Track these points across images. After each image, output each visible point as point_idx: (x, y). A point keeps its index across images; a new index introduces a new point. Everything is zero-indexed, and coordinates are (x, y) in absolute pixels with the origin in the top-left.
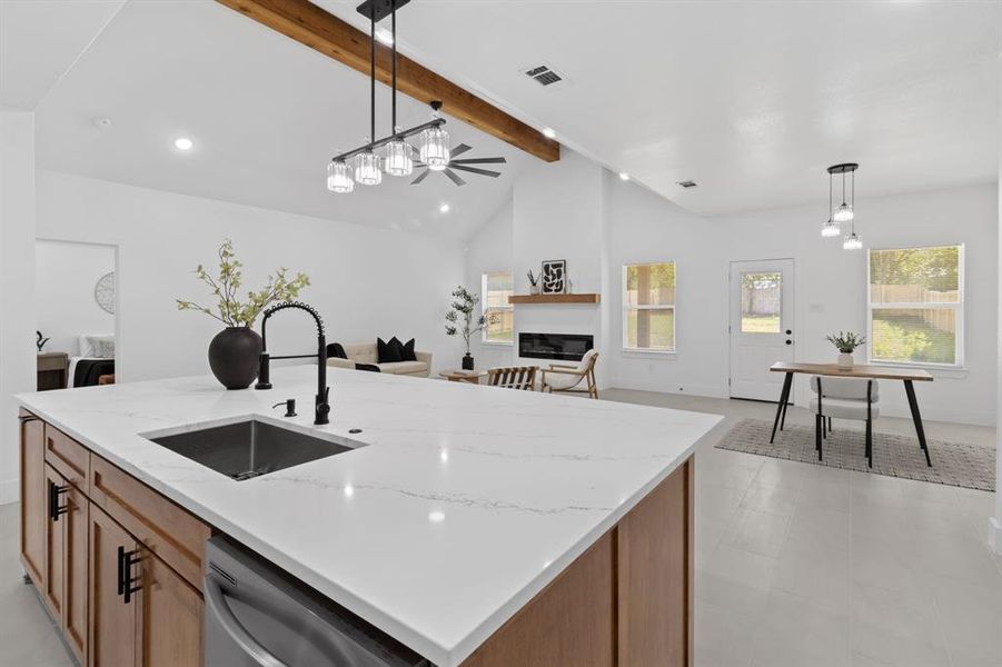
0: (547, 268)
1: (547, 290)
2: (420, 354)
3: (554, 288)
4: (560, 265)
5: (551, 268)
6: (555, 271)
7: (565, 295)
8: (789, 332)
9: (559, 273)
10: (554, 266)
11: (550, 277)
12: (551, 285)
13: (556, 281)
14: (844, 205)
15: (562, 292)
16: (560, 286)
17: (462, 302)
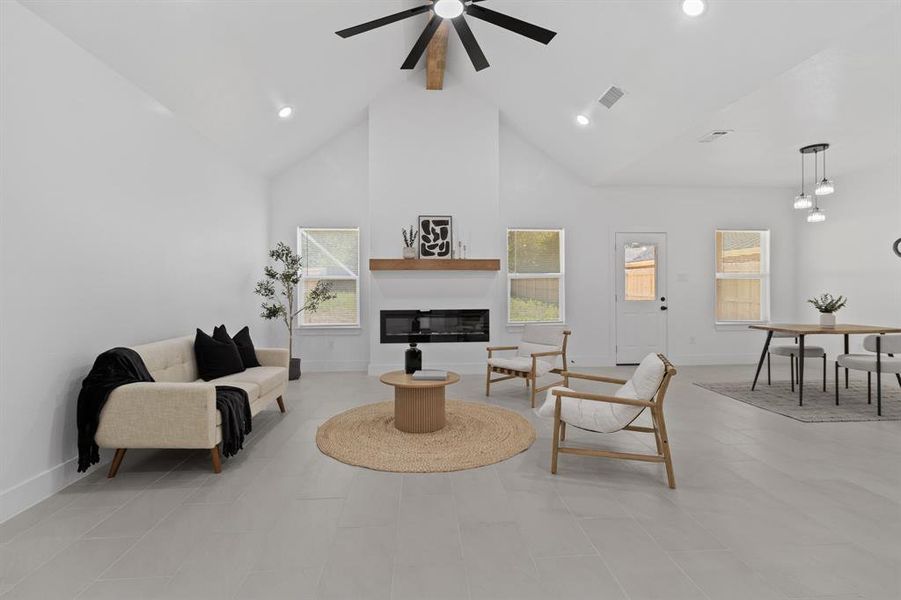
0: (425, 225)
1: (426, 253)
2: (266, 353)
3: (437, 250)
4: (446, 223)
5: (432, 225)
6: (438, 230)
7: (452, 260)
8: (663, 299)
9: (444, 233)
10: (437, 223)
11: (431, 237)
12: (433, 247)
13: (440, 242)
14: (825, 180)
15: (448, 257)
16: (446, 249)
17: (280, 267)
